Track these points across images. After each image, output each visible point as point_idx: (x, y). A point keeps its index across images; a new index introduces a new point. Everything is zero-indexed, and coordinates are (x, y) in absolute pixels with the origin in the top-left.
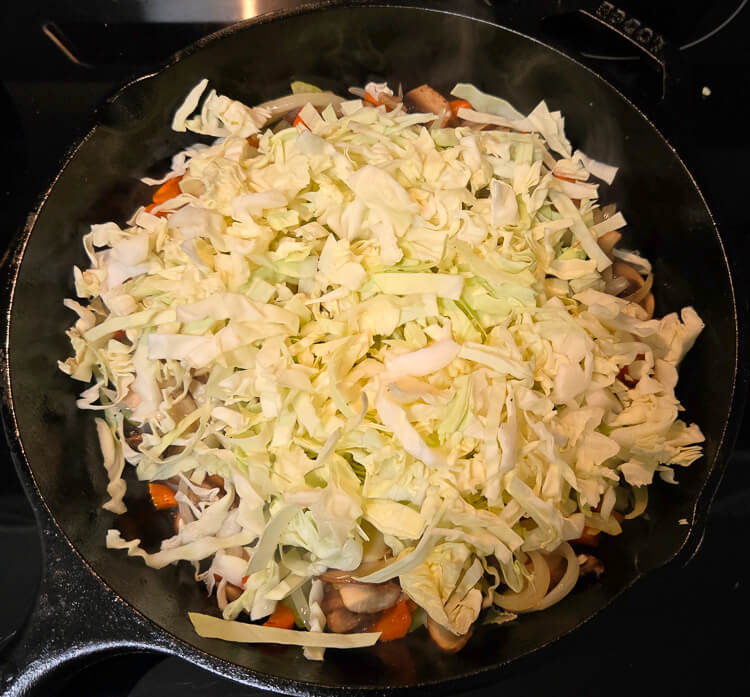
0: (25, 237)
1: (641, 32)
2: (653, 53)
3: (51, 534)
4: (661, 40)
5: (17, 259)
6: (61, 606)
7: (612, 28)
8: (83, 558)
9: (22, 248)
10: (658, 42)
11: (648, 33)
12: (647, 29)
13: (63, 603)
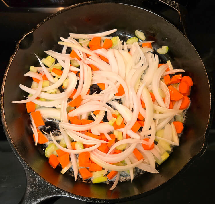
1: (172, 2)
2: (176, 8)
3: (27, 169)
4: (178, 4)
6: (34, 188)
8: (38, 174)
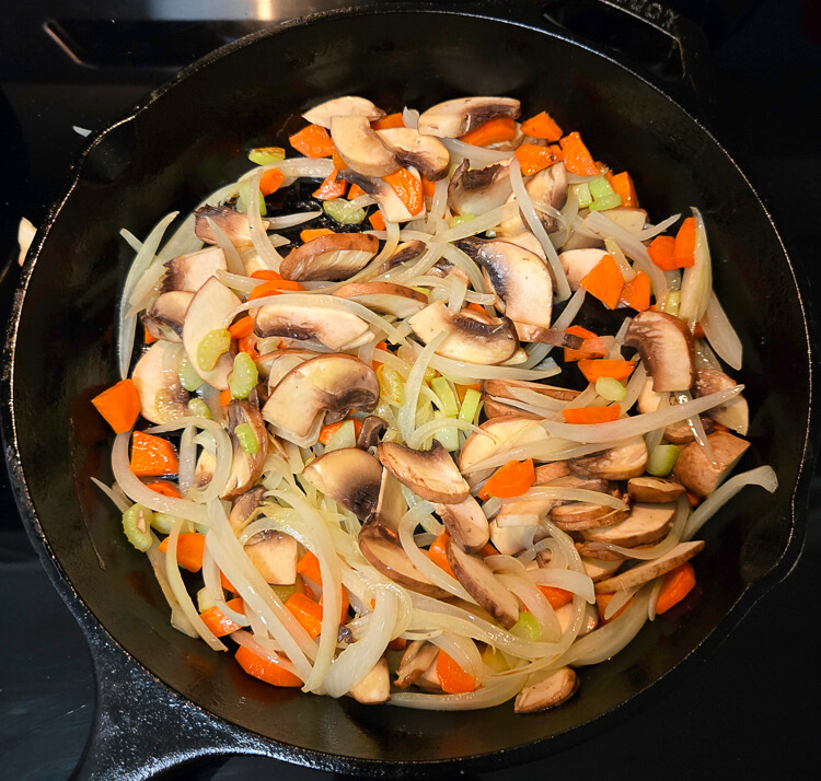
0: (16, 317)
1: (649, 9)
2: (665, 28)
3: (100, 645)
4: (672, 14)
5: (11, 343)
6: (125, 722)
7: (618, 7)
8: (141, 665)
9: (14, 330)
10: (669, 17)
11: (657, 9)
12: (655, 5)
13: (128, 719)
